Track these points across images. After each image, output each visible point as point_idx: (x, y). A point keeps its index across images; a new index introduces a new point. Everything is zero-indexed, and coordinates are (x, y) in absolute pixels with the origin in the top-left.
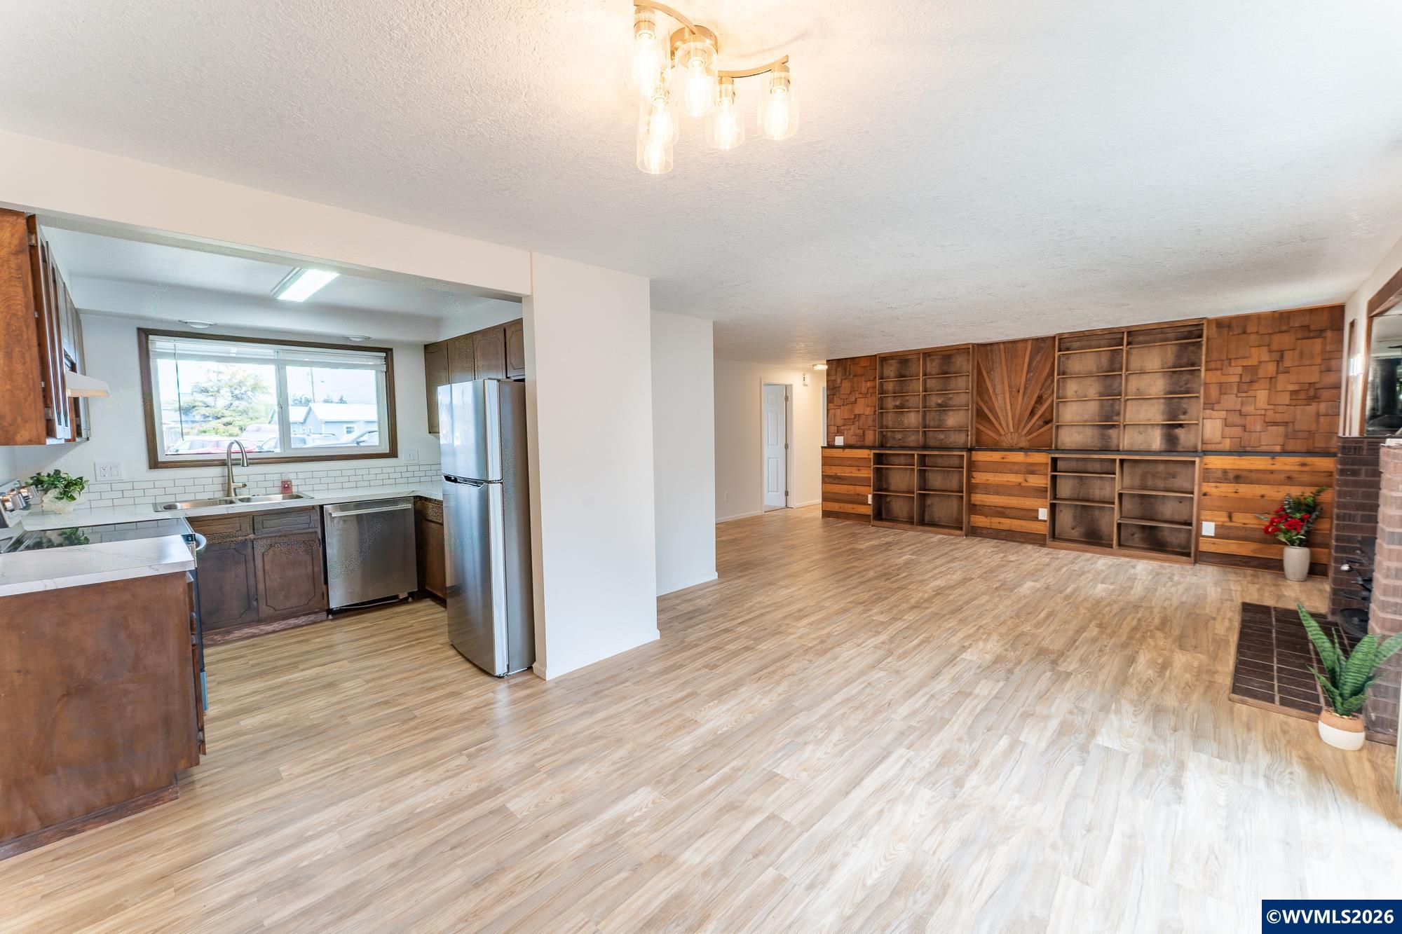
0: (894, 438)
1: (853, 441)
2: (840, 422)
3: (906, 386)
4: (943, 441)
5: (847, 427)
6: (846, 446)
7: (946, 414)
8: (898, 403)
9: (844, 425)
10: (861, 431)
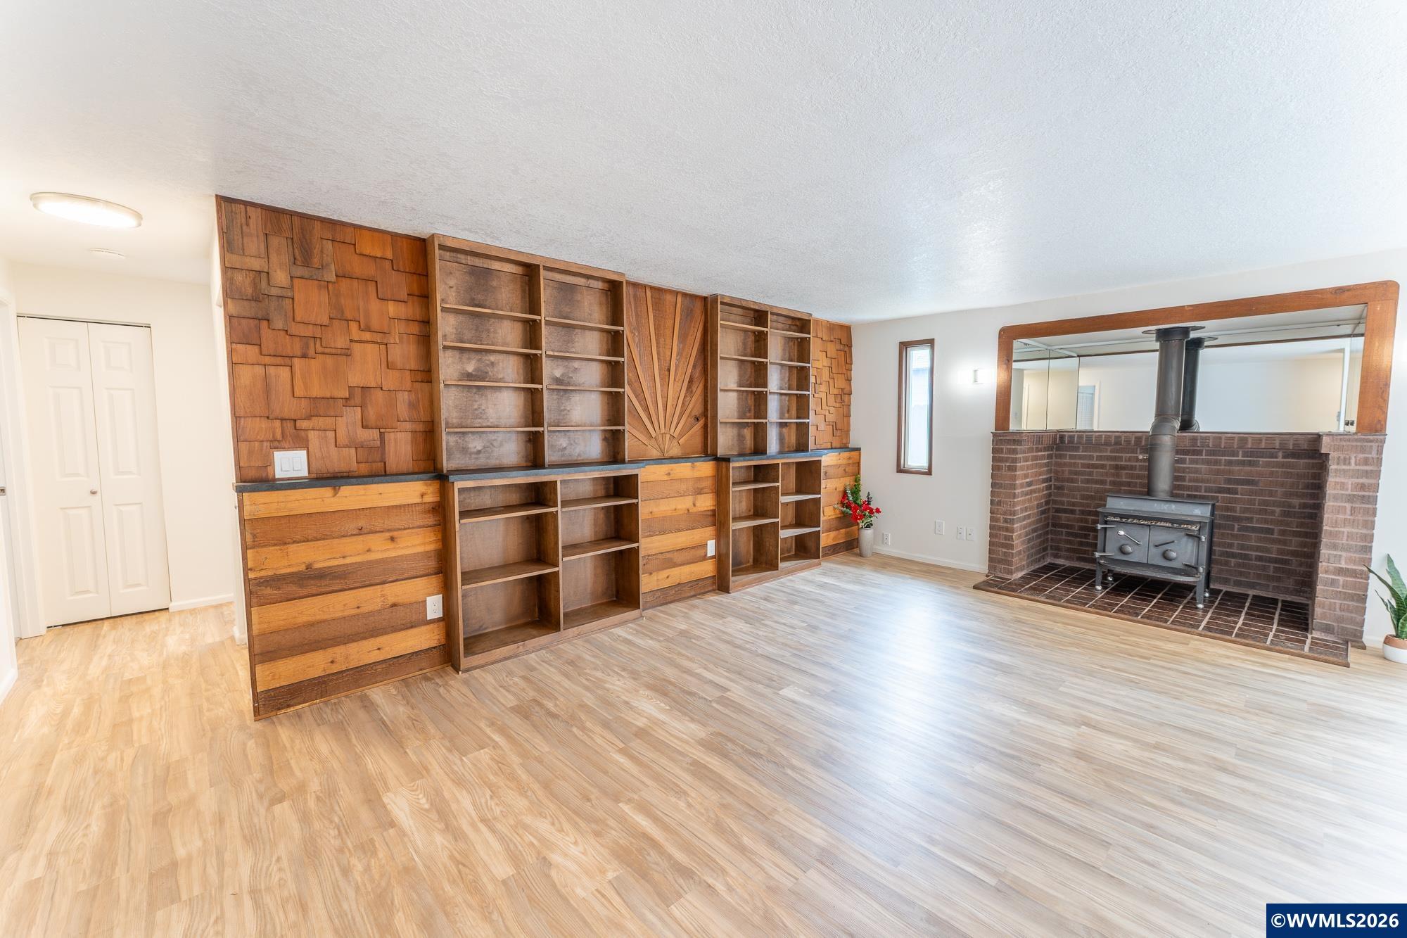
0: (464, 450)
1: (346, 459)
2: (290, 407)
3: (488, 331)
4: (567, 452)
5: (317, 422)
6: (321, 479)
7: (569, 399)
8: (470, 368)
9: (309, 418)
10: (374, 434)
